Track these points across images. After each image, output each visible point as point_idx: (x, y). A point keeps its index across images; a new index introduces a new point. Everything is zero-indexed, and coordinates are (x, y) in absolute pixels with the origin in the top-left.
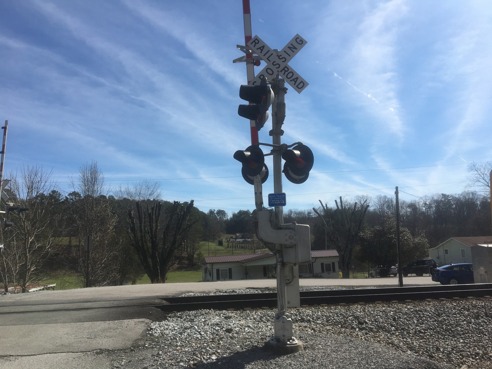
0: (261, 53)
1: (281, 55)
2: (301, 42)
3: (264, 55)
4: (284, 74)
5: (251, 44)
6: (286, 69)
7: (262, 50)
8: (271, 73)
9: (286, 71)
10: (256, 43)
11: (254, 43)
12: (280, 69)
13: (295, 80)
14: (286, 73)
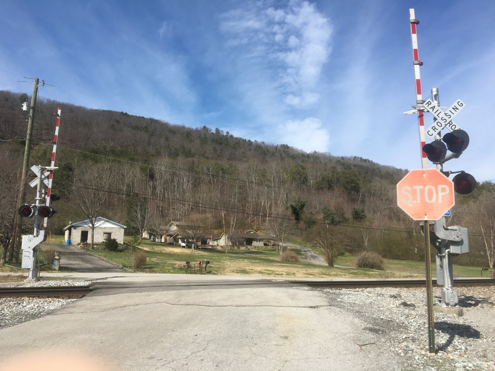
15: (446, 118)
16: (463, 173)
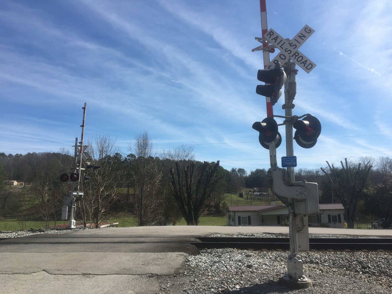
0: (275, 42)
1: (292, 43)
2: (309, 31)
3: (278, 44)
4: (295, 58)
5: (267, 35)
6: (297, 54)
7: (276, 40)
8: (284, 58)
9: (296, 56)
10: (271, 35)
11: (269, 35)
12: (291, 55)
13: (305, 63)
14: (297, 57)
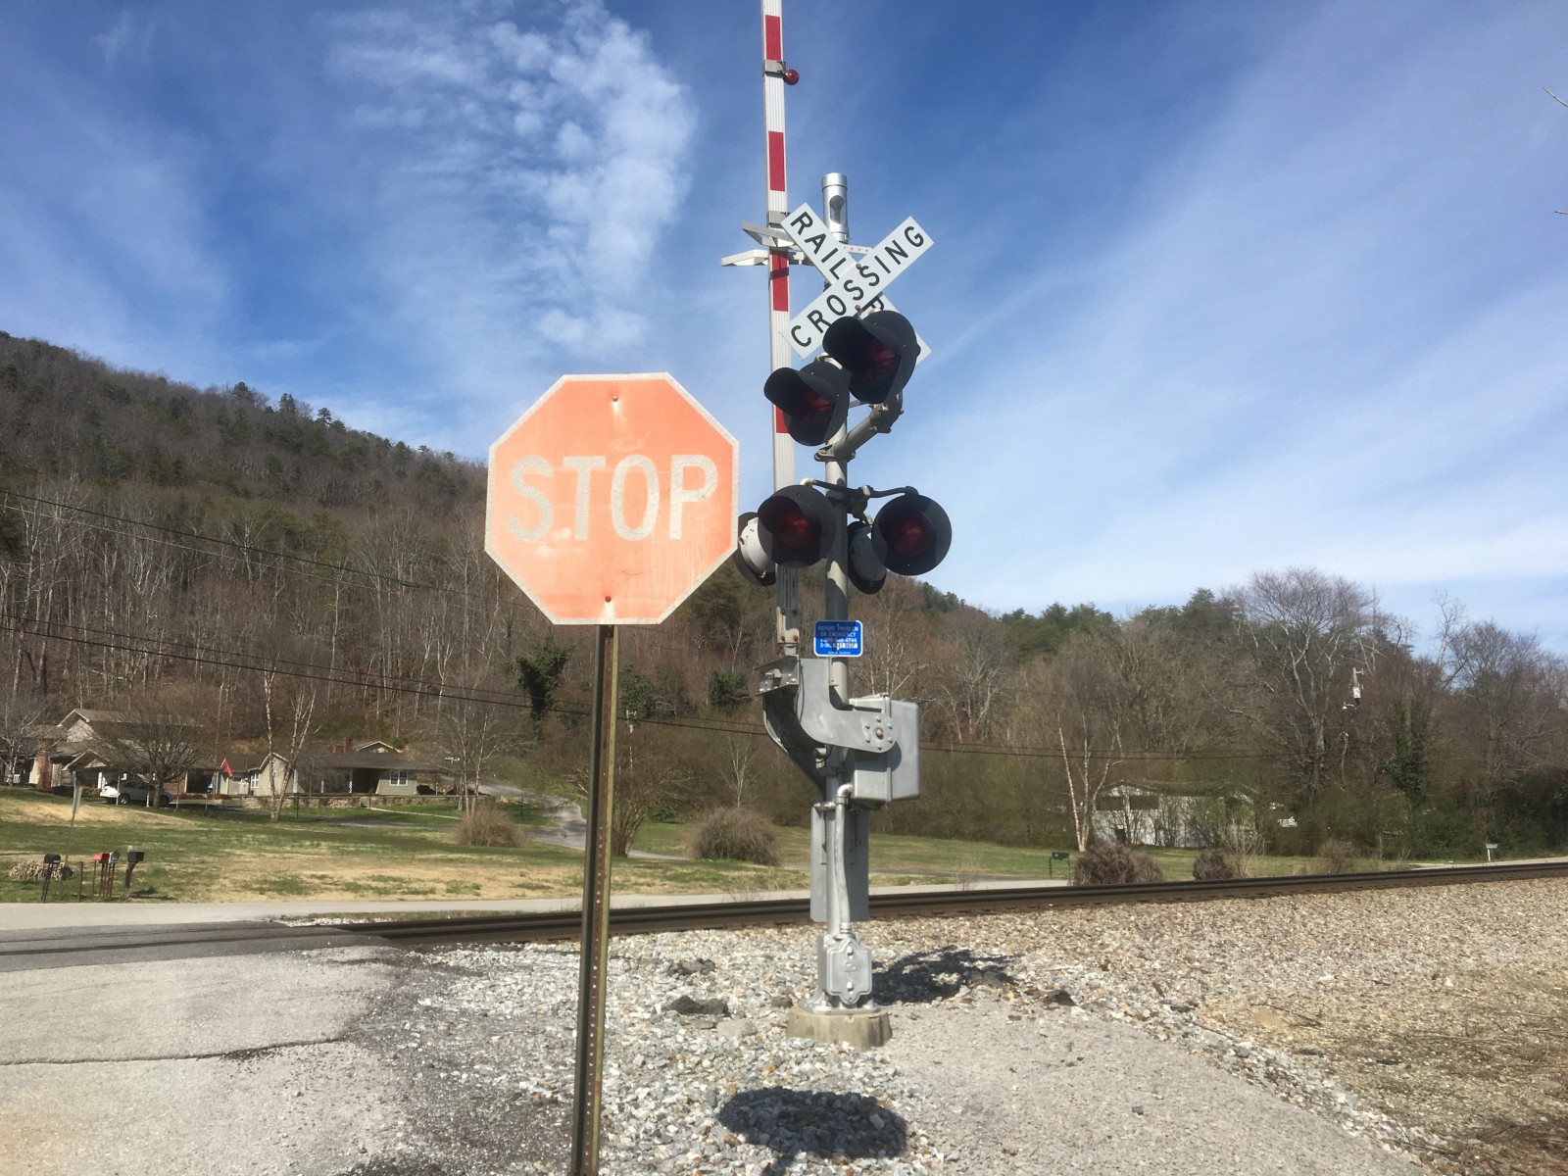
15: (863, 283)
16: (910, 493)
